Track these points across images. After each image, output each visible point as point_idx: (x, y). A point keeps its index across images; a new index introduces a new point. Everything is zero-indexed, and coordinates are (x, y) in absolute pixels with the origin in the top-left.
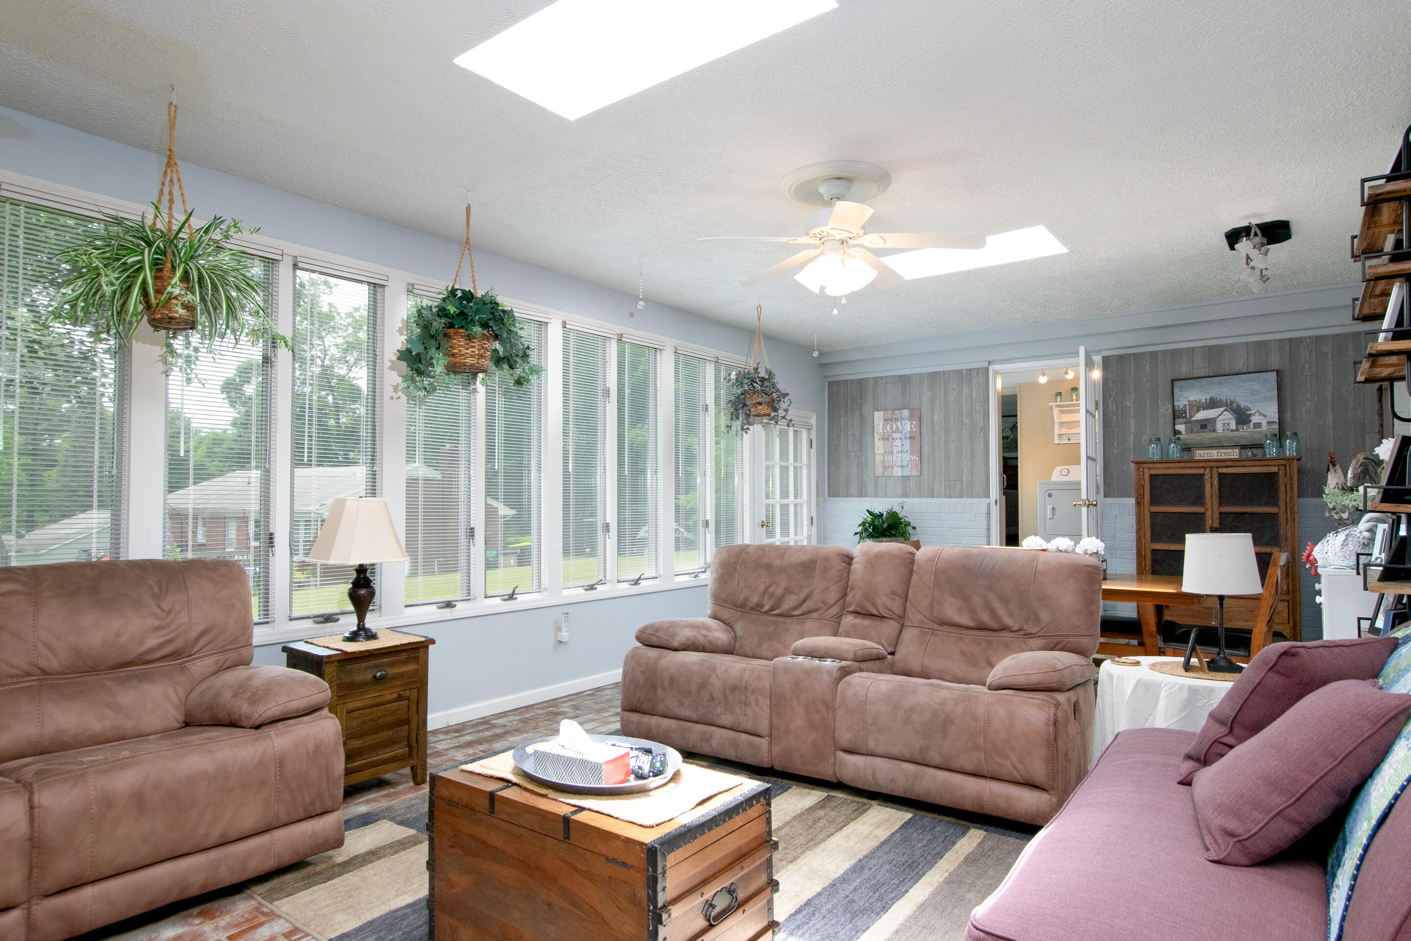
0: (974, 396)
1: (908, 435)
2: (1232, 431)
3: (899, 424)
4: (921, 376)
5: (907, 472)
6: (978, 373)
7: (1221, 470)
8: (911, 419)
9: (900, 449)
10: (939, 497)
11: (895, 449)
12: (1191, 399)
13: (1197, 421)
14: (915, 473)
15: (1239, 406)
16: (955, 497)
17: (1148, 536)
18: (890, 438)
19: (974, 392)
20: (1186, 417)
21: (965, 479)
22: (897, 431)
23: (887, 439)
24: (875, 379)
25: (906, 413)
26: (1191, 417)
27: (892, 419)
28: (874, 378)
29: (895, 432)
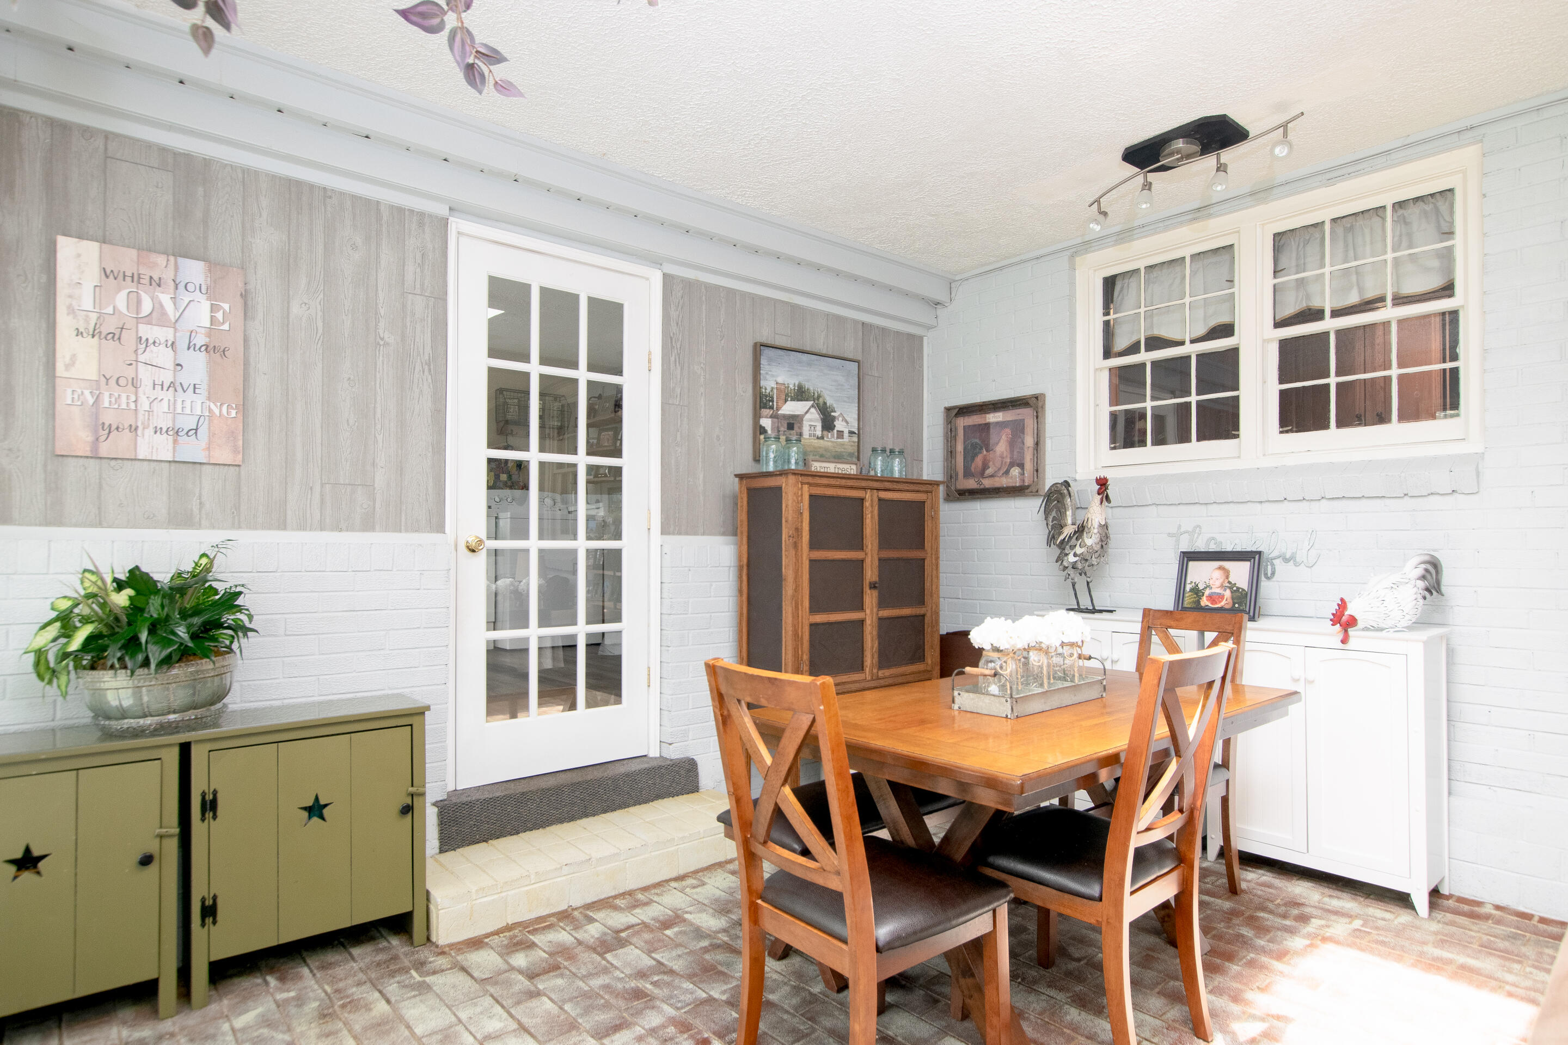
0: (409, 277)
1: (200, 340)
2: (818, 438)
3: (165, 299)
4: (248, 177)
5: (193, 450)
6: (421, 224)
7: (884, 495)
8: (212, 292)
9: (167, 377)
10: (302, 527)
11: (145, 375)
12: (780, 380)
13: (784, 416)
14: (224, 455)
15: (825, 403)
16: (350, 528)
17: (806, 603)
18: (129, 337)
19: (410, 269)
20: (772, 408)
21: (380, 480)
22: (158, 317)
23: (115, 337)
24: (60, 128)
25: (194, 271)
26: (778, 409)
27: (136, 279)
28: (52, 123)
29: (148, 320)
